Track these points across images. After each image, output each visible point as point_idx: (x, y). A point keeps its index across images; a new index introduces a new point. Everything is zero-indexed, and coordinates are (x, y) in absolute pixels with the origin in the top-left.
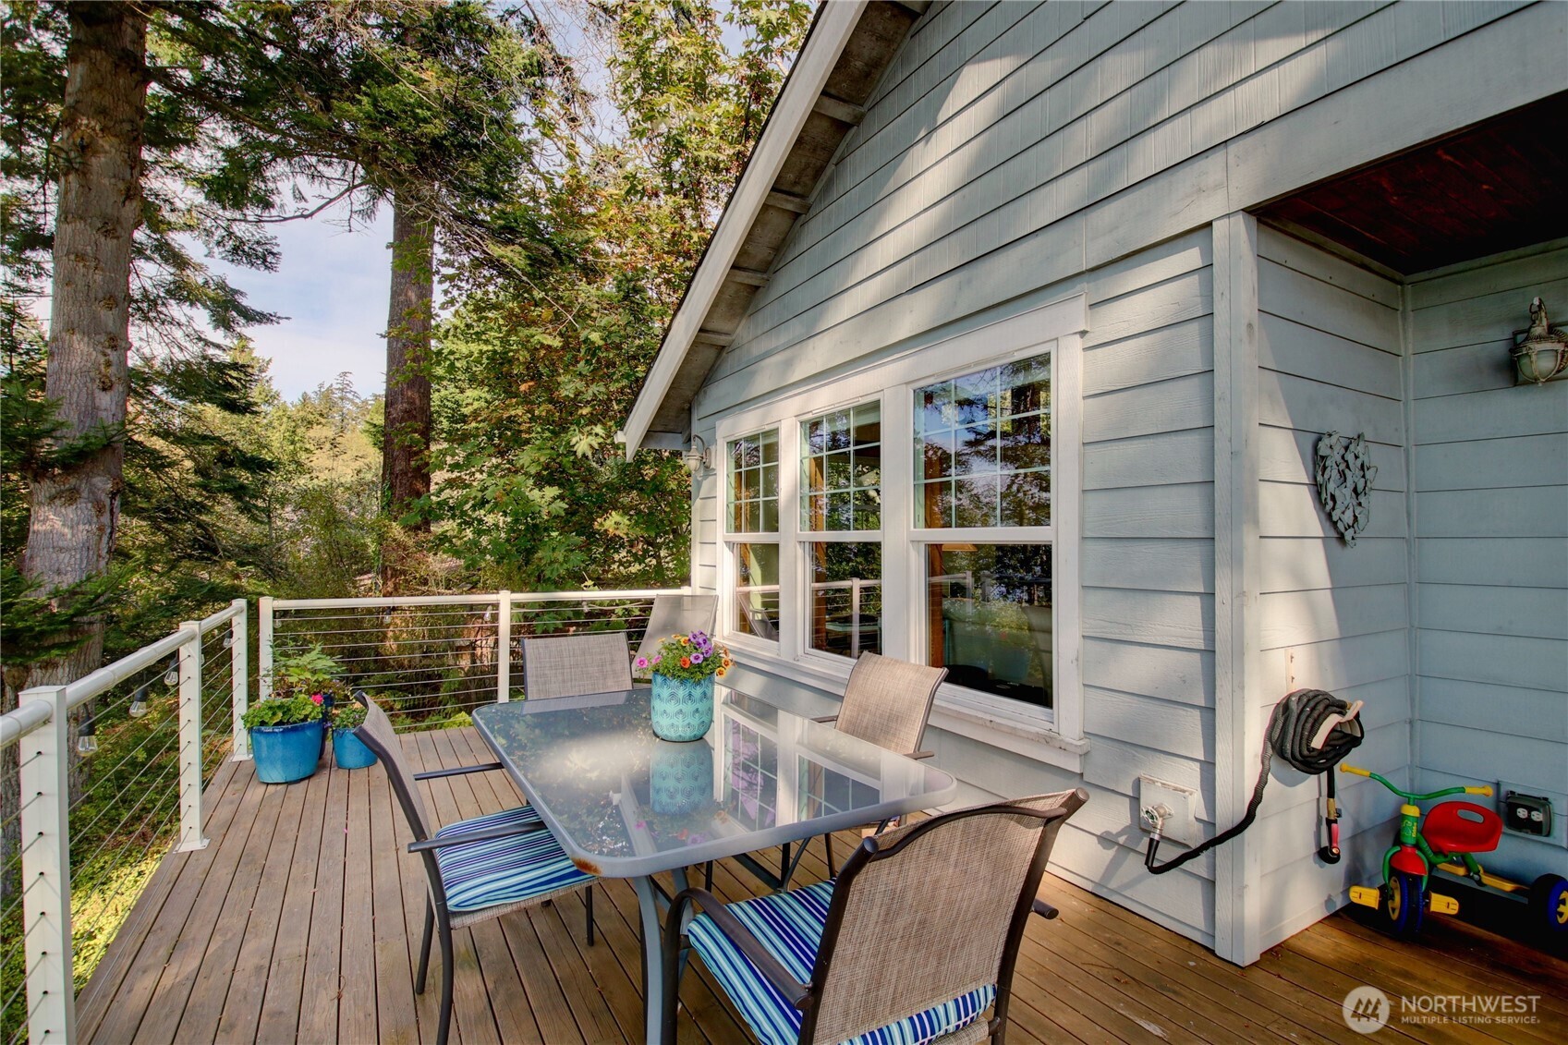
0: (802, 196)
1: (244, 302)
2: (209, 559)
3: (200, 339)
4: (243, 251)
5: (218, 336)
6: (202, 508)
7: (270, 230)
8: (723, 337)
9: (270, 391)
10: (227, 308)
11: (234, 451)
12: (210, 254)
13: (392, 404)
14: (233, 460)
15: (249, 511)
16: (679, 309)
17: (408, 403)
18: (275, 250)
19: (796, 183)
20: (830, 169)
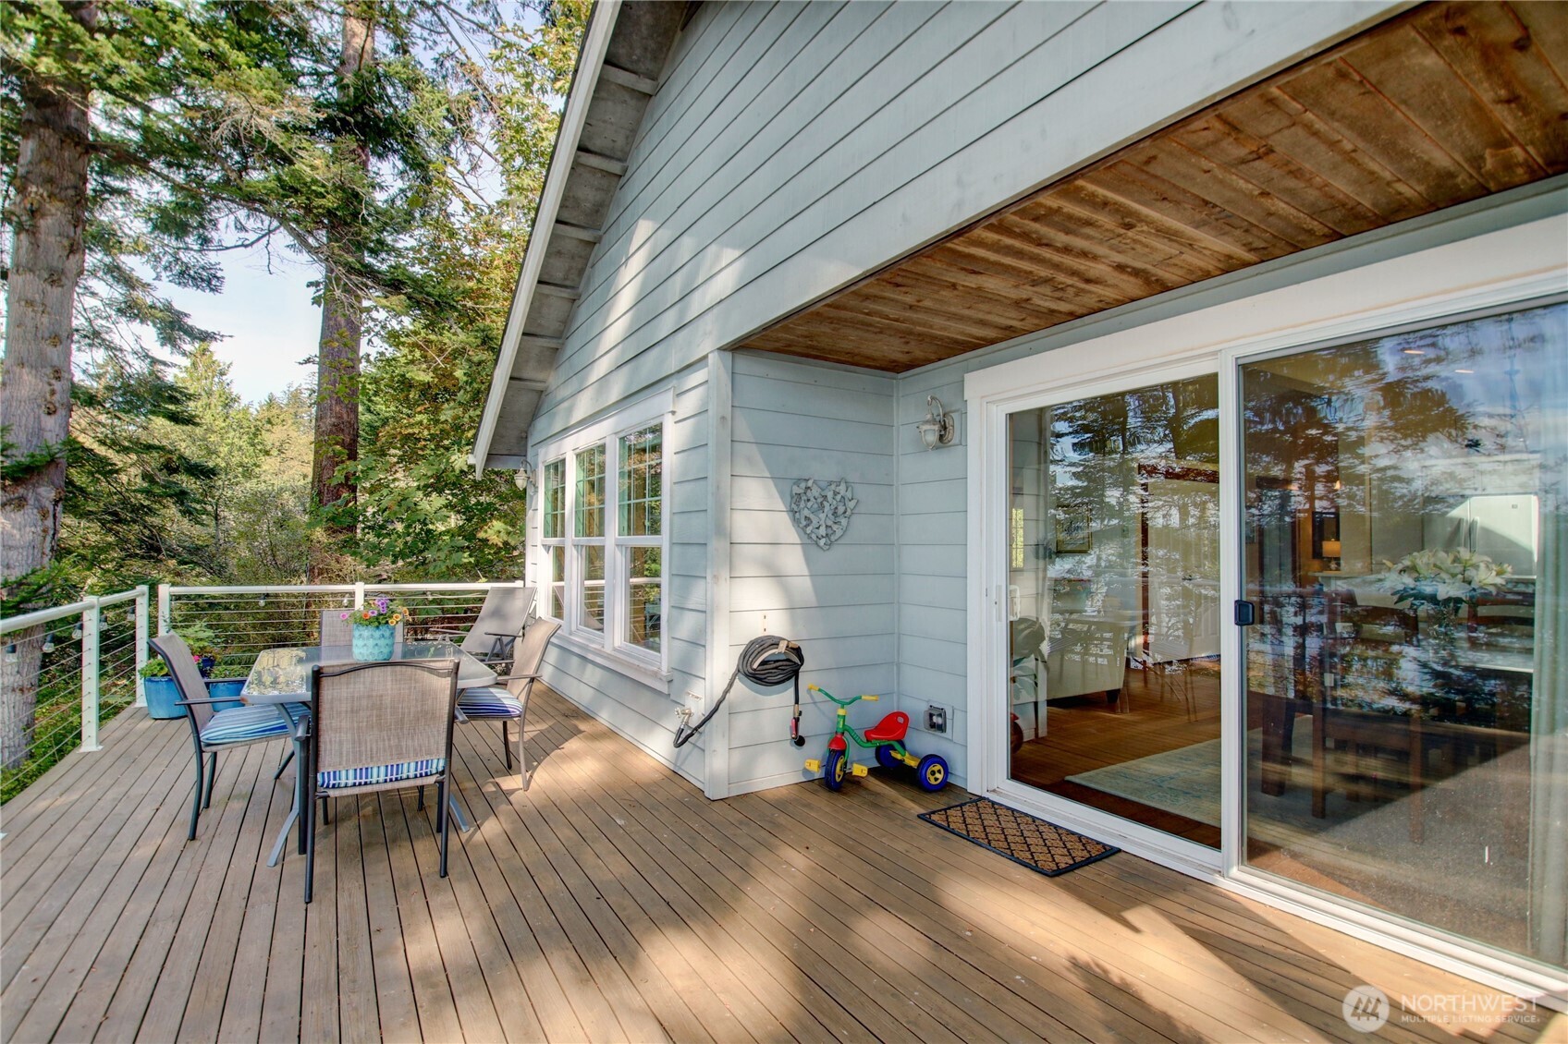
0: (572, 287)
1: (190, 322)
2: (153, 557)
3: (147, 356)
4: (189, 275)
5: (163, 353)
6: (151, 511)
7: (212, 257)
8: (539, 384)
9: (231, 394)
10: (173, 326)
11: (178, 459)
12: (158, 278)
13: (321, 418)
14: (178, 467)
15: (191, 513)
16: (496, 364)
17: (337, 417)
18: (219, 274)
19: (565, 279)
20: (588, 270)
